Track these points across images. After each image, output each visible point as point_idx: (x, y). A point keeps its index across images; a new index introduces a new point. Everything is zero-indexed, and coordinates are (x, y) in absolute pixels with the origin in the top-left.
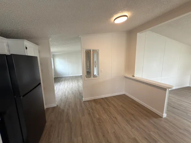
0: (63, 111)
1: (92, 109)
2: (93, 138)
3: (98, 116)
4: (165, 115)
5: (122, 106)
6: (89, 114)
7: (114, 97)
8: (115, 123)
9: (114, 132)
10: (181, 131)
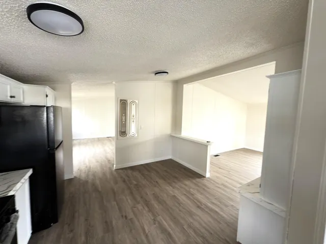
0: (87, 182)
1: (128, 177)
2: (129, 201)
3: (135, 183)
4: (208, 175)
5: (165, 171)
6: (124, 181)
7: (157, 162)
8: (155, 186)
9: (154, 194)
10: (218, 185)
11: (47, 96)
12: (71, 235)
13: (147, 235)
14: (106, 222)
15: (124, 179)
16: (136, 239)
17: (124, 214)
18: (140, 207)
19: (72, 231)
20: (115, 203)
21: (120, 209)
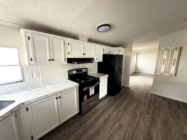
11: (120, 51)
12: (114, 102)
13: (138, 126)
14: (126, 108)
15: (152, 100)
16: (131, 122)
17: (135, 111)
18: (147, 116)
19: (115, 101)
20: (136, 105)
21: (135, 109)
